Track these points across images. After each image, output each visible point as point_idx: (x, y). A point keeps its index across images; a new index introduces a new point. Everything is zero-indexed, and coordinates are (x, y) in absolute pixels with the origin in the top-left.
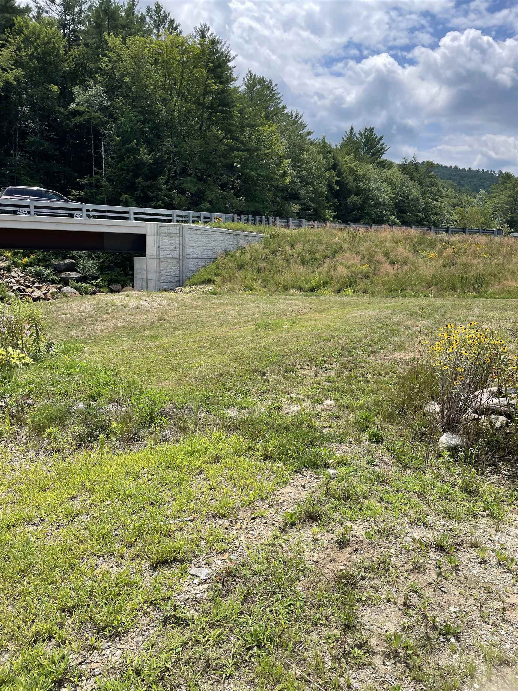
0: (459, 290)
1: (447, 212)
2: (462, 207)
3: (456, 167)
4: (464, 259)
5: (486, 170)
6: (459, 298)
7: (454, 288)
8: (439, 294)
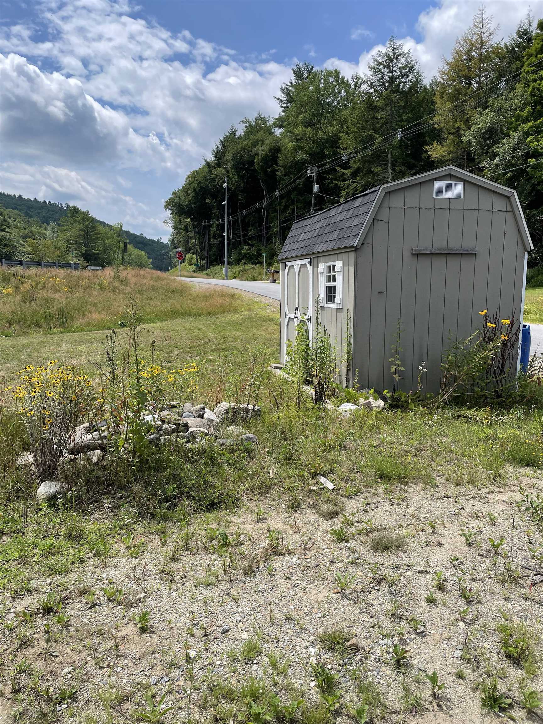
0: (44, 326)
1: (19, 244)
2: (34, 239)
3: (20, 196)
4: (44, 293)
5: (52, 202)
6: (45, 334)
7: (38, 325)
8: (23, 332)
